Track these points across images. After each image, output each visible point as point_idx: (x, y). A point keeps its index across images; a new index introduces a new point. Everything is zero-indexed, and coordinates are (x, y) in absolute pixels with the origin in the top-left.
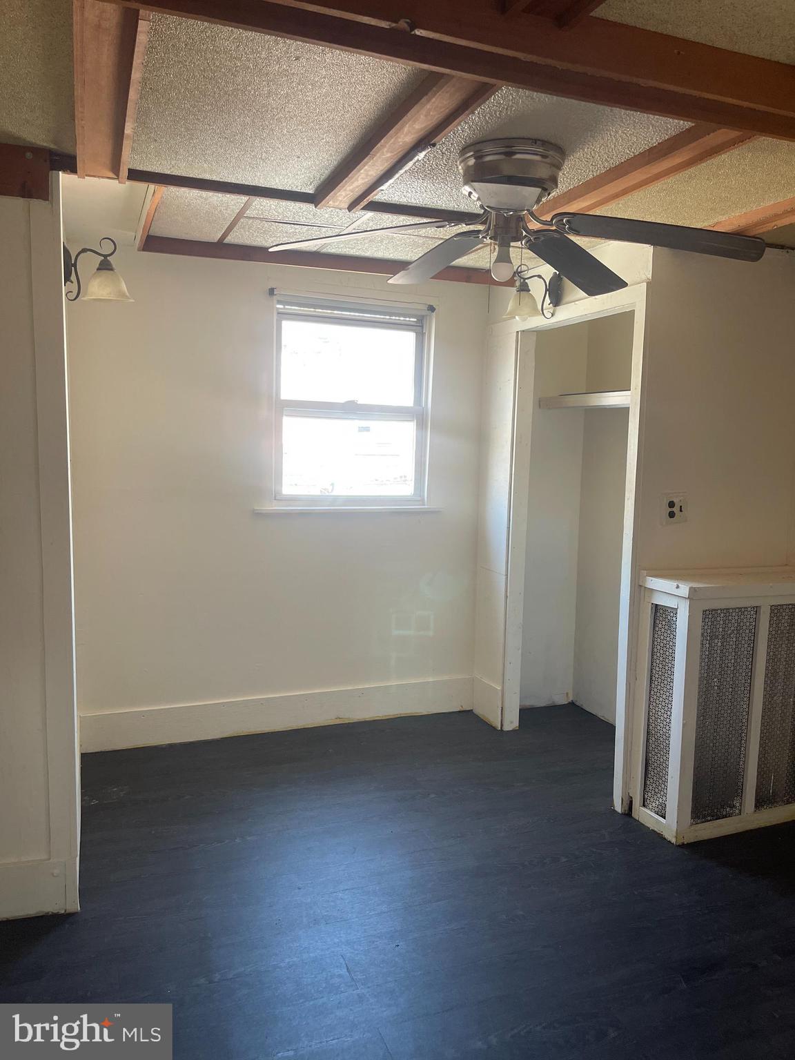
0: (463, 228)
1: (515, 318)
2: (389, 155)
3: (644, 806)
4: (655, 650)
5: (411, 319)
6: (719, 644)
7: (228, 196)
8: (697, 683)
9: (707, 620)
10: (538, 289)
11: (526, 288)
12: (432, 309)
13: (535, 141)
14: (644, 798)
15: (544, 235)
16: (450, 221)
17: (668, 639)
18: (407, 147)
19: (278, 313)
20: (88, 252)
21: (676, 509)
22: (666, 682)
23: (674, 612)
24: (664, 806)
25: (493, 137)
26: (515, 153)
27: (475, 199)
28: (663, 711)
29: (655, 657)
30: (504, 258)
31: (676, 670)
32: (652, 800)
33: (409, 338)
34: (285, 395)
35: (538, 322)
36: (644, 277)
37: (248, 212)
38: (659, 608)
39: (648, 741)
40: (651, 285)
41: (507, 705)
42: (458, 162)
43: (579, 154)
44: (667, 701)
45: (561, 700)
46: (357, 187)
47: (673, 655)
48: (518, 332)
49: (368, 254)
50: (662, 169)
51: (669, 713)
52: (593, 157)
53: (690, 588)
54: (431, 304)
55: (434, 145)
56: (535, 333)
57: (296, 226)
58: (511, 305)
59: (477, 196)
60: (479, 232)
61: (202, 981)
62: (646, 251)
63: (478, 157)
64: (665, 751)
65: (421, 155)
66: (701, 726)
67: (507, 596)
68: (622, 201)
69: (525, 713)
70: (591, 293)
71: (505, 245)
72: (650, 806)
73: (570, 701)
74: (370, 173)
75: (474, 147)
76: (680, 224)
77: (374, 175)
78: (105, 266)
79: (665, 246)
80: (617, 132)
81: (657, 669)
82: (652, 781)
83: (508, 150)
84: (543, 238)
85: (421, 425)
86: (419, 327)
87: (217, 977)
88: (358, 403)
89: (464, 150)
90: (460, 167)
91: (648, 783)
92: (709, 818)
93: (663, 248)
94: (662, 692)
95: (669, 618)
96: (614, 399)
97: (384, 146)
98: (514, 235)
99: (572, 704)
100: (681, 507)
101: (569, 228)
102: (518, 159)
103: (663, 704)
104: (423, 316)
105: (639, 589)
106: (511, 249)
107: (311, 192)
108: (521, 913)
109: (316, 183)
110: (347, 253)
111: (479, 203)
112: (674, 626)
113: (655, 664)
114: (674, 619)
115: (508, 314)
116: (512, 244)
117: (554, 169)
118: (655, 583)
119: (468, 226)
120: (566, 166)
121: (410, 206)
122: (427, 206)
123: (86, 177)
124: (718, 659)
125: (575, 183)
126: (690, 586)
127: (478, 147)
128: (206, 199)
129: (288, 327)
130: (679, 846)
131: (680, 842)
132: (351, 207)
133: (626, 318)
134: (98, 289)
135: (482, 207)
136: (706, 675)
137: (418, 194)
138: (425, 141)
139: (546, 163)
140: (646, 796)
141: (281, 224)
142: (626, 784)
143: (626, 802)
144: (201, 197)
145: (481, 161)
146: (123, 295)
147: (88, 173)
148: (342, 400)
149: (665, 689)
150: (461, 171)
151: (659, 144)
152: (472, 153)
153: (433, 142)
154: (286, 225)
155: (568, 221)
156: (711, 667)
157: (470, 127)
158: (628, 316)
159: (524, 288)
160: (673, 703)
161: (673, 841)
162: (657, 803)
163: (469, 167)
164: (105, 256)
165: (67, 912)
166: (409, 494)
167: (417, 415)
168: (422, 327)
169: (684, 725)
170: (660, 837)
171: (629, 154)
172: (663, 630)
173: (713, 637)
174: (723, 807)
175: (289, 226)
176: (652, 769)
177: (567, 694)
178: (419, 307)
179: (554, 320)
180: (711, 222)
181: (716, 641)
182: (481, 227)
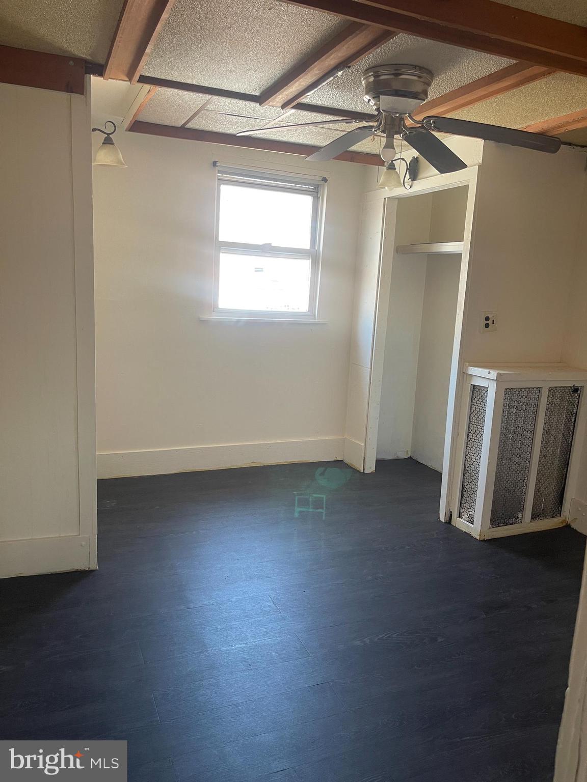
0: (364, 124)
1: (384, 188)
2: (318, 72)
3: (459, 517)
4: (472, 415)
5: (310, 187)
6: (514, 412)
7: (197, 95)
8: (499, 436)
9: (507, 395)
10: (401, 168)
11: (393, 167)
12: (325, 180)
13: (415, 67)
14: (460, 512)
15: (416, 131)
16: (356, 119)
17: (481, 408)
18: (330, 68)
19: (219, 179)
20: (97, 131)
21: (490, 322)
22: (478, 436)
23: (486, 390)
24: (472, 516)
25: (387, 63)
26: (401, 74)
27: (373, 105)
28: (475, 455)
29: (471, 420)
30: (389, 145)
31: (485, 429)
32: (465, 513)
33: (308, 200)
34: (222, 238)
35: (400, 192)
36: (476, 162)
37: (209, 106)
38: (476, 387)
39: (464, 475)
40: (480, 167)
41: (368, 456)
42: (362, 79)
43: (442, 76)
44: (478, 449)
45: (403, 455)
46: (291, 92)
47: (484, 418)
48: (385, 198)
49: (285, 139)
50: (495, 89)
51: (479, 456)
52: (451, 79)
53: (498, 374)
54: (325, 177)
55: (349, 67)
56: (397, 199)
57: (239, 118)
58: (382, 179)
59: (374, 103)
60: (372, 127)
61: (182, 607)
62: (480, 142)
63: (376, 76)
64: (475, 481)
65: (340, 73)
66: (500, 464)
67: (370, 383)
68: (466, 109)
69: (379, 463)
70: (442, 171)
71: (390, 137)
72: (464, 517)
73: (409, 456)
74: (302, 83)
75: (375, 69)
76: (503, 126)
77: (305, 85)
78: (108, 141)
79: (491, 140)
80: (469, 63)
81: (473, 428)
82: (465, 501)
83: (396, 72)
84: (415, 133)
85: (315, 263)
86: (315, 192)
87: (192, 605)
88: (272, 245)
89: (367, 71)
90: (363, 82)
91: (463, 502)
92: (501, 525)
93: (490, 141)
94: (475, 443)
95: (482, 394)
96: (449, 247)
97: (315, 66)
98: (398, 130)
99: (410, 458)
100: (493, 321)
101: (434, 127)
102: (403, 79)
103: (476, 451)
104: (318, 185)
105: (463, 375)
106: (394, 141)
107: (257, 94)
108: (382, 575)
109: (263, 89)
110: (270, 138)
111: (375, 107)
112: (485, 399)
113: (471, 425)
114: (486, 394)
115: (380, 185)
116: (396, 136)
117: (426, 86)
118: (473, 371)
119: (367, 123)
120: (434, 83)
121: (323, 107)
122: (335, 107)
123: (109, 80)
124: (513, 421)
125: (437, 95)
126: (498, 372)
127: (376, 69)
128: (181, 96)
129: (226, 190)
130: (481, 541)
131: (482, 539)
132: (284, 106)
133: (463, 190)
134: (103, 157)
135: (378, 110)
136: (504, 431)
137: (330, 99)
138: (344, 64)
139: (421, 82)
140: (461, 511)
141: (229, 116)
142: (448, 503)
143: (448, 515)
144: (178, 95)
145: (378, 79)
146: (119, 162)
147: (111, 77)
148: (260, 243)
149: (477, 441)
150: (364, 85)
151: (495, 72)
152: (372, 73)
153: (349, 65)
154: (232, 116)
155: (434, 122)
156: (508, 426)
157: (373, 57)
158: (464, 189)
159: (392, 167)
160: (482, 450)
161: (478, 538)
162: (468, 515)
163: (370, 82)
164: (108, 134)
165: (90, 569)
166: (305, 311)
167: (312, 255)
168: (318, 192)
169: (489, 463)
170: (469, 535)
171: (475, 77)
172: (478, 402)
173: (511, 407)
174: (510, 518)
175: (234, 117)
176: (466, 493)
177: (407, 451)
178: (314, 178)
179: (412, 190)
180: (525, 125)
181: (512, 410)
182: (375, 124)
